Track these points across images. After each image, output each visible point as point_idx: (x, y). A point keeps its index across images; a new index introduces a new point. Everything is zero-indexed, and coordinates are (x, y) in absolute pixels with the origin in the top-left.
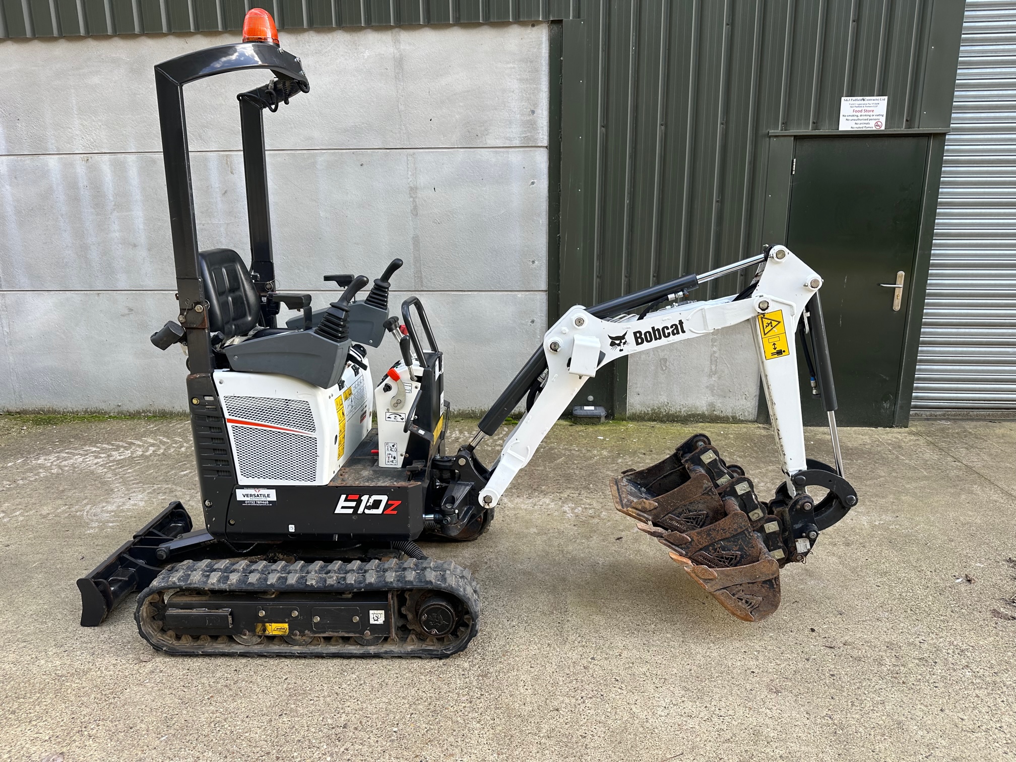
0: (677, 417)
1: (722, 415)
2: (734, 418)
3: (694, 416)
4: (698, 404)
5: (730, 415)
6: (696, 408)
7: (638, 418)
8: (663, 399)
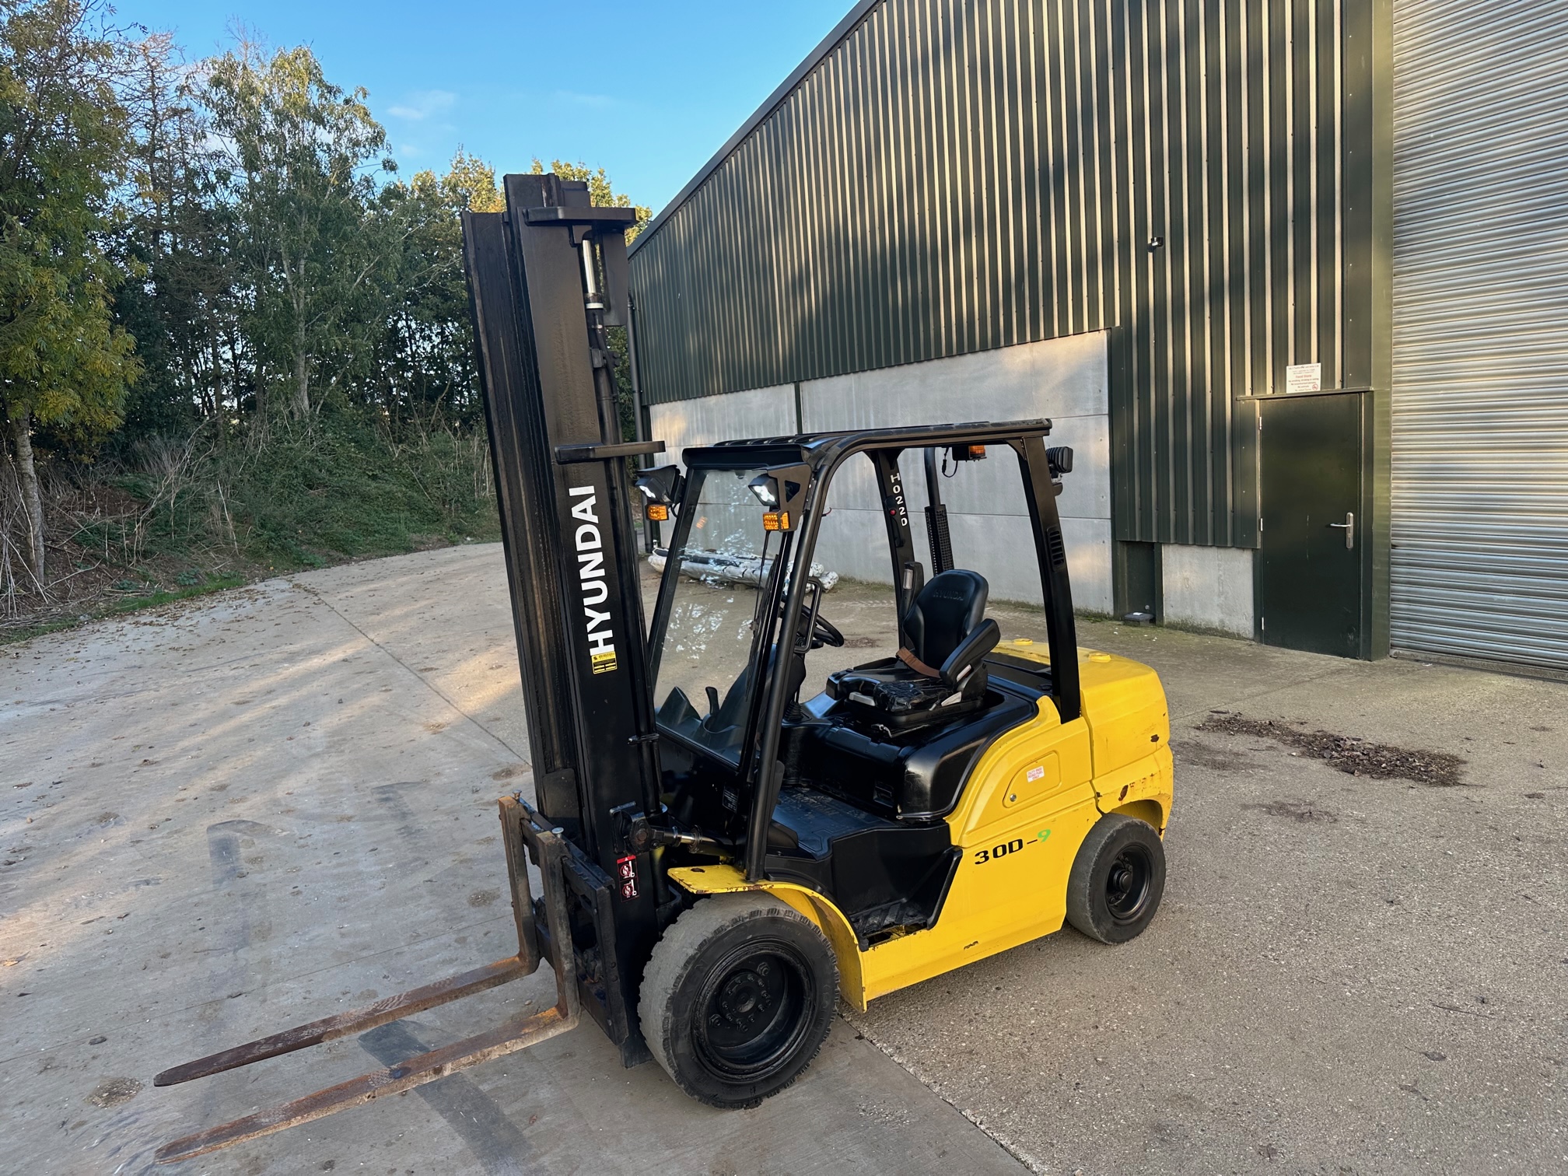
0: (1199, 629)
1: (1230, 631)
2: (1238, 634)
3: (1210, 629)
4: (1213, 619)
5: (1236, 632)
6: (1212, 623)
7: (1173, 627)
8: (1188, 612)
